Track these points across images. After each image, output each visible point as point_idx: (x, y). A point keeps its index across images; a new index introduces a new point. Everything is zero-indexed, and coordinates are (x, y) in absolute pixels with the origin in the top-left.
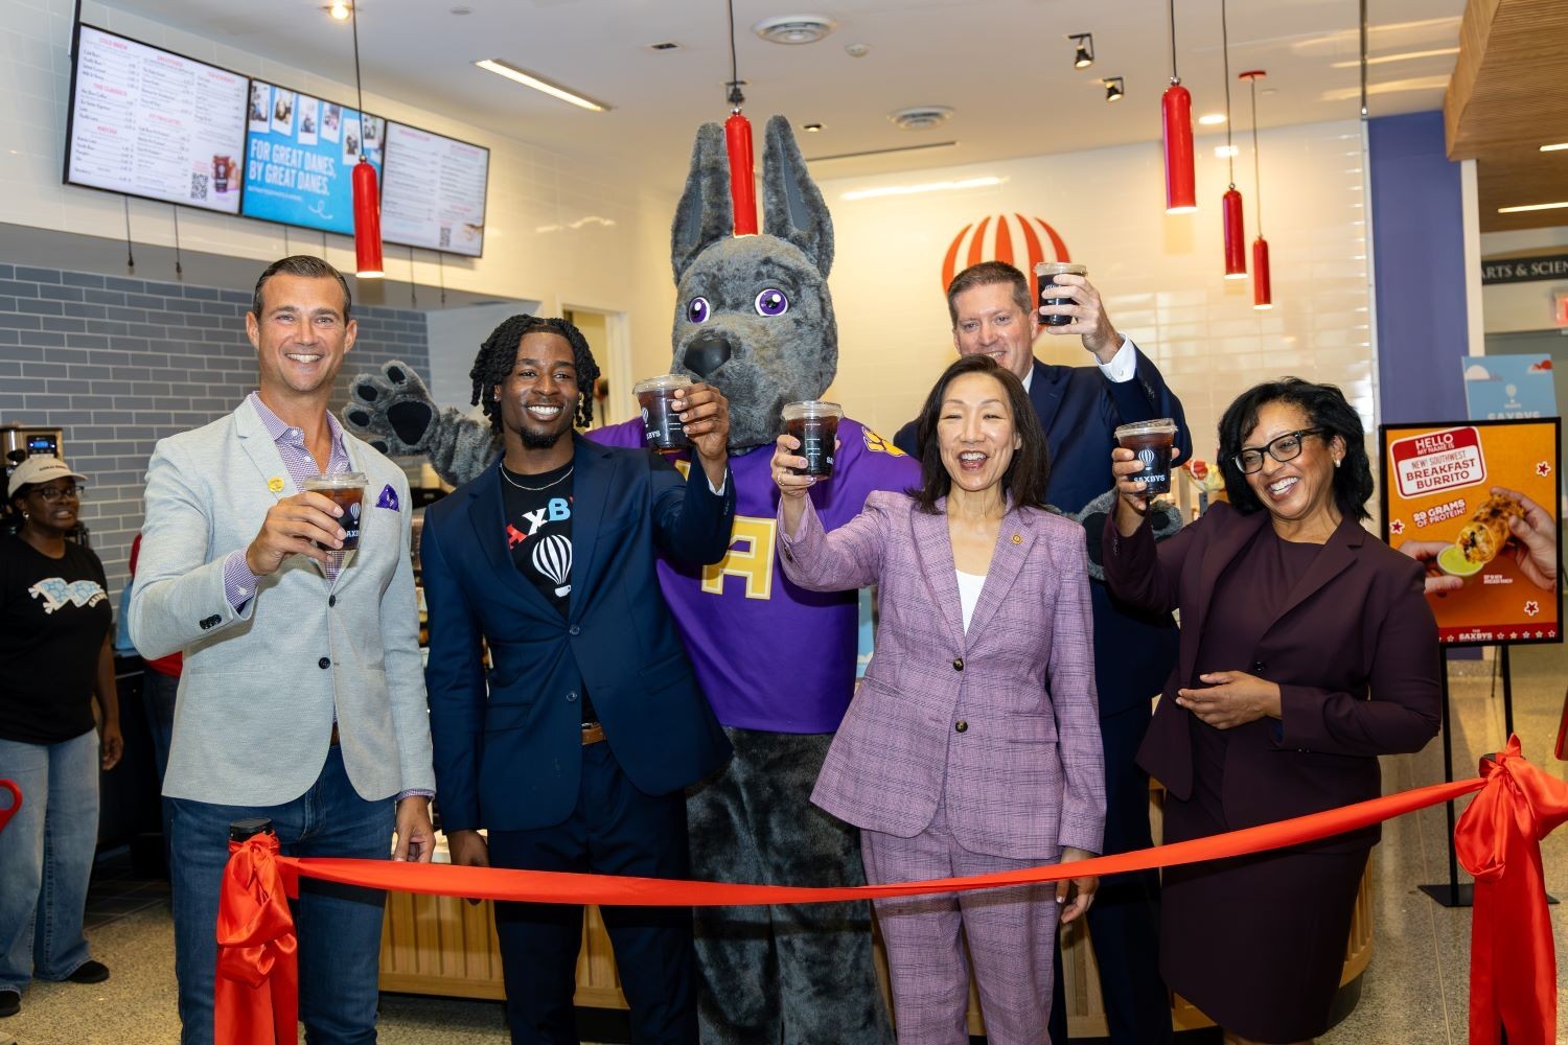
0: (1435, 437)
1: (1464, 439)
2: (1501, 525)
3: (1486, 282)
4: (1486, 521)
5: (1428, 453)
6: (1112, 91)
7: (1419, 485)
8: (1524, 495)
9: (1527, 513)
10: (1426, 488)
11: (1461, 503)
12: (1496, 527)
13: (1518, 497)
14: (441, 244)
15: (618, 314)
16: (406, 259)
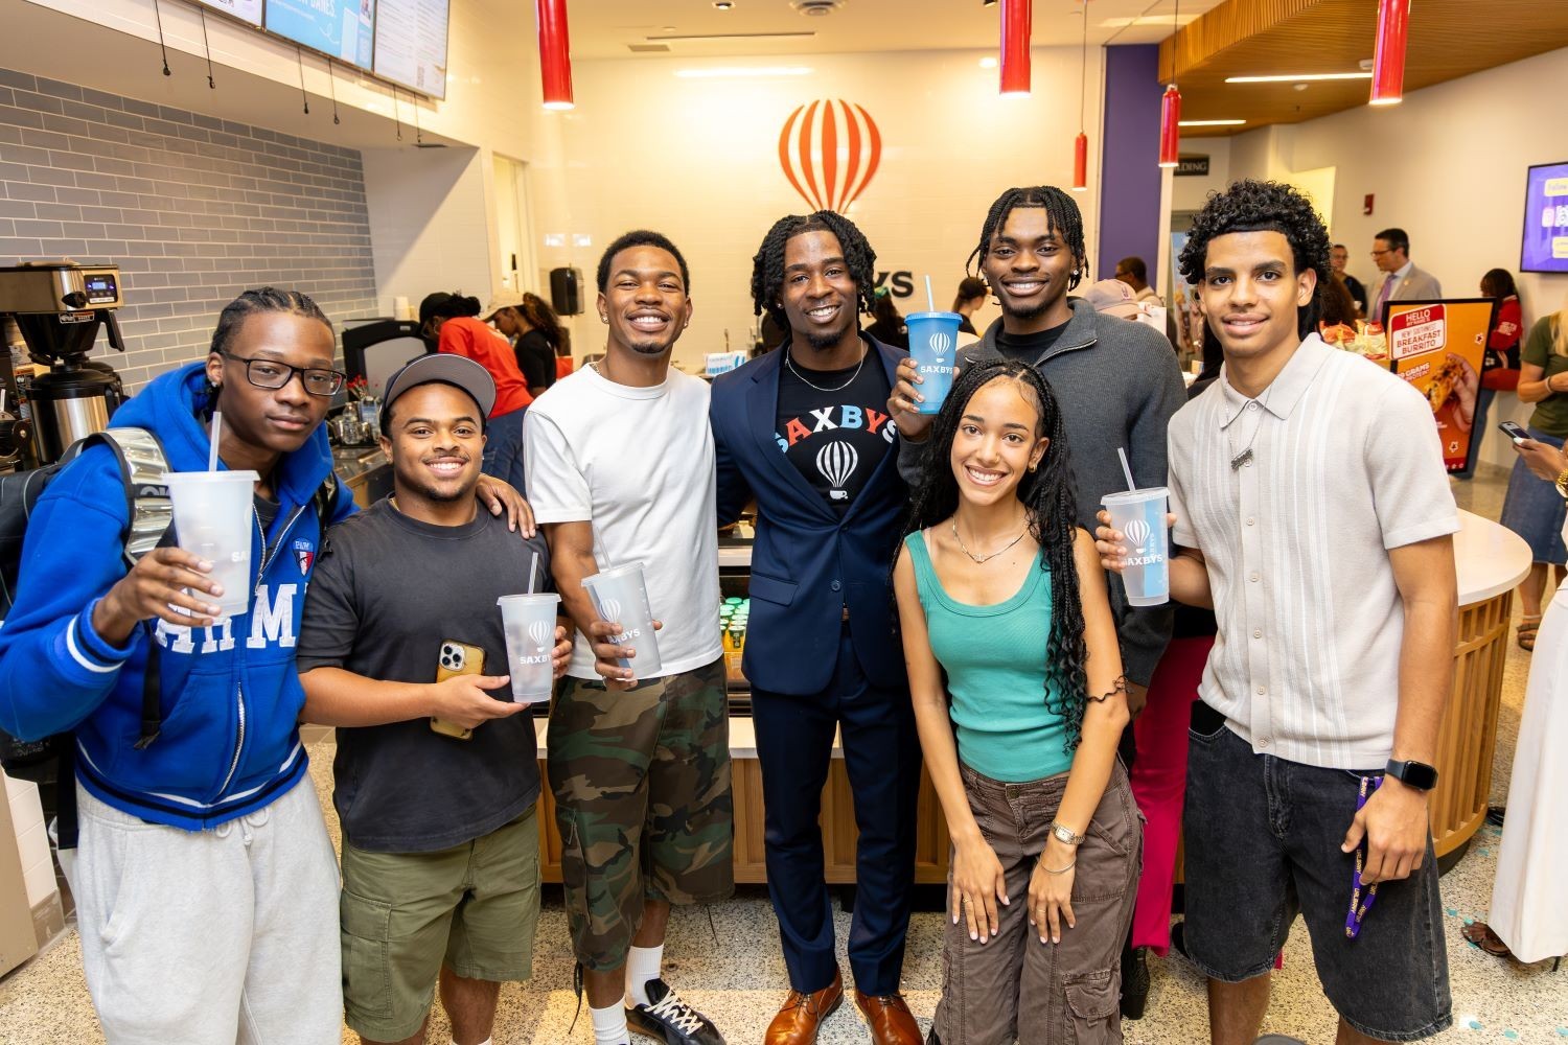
0: (1419, 311)
1: (1437, 315)
2: (1448, 383)
4: (1440, 380)
5: (1413, 325)
7: (1404, 350)
8: (1465, 360)
9: (1464, 373)
10: (1408, 354)
11: (1427, 366)
12: (1445, 385)
13: (1461, 361)
14: (418, 84)
15: (523, 164)
16: (390, 96)
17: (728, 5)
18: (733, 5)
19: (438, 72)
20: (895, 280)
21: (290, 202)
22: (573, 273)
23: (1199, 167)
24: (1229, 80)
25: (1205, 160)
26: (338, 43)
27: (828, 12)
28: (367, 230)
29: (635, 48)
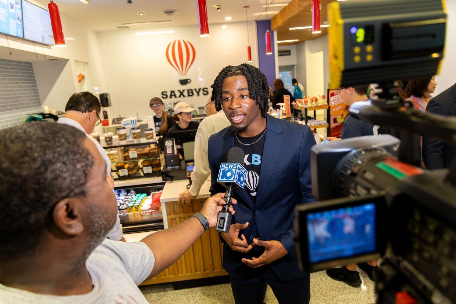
3: (279, 56)
4: (345, 110)
5: (336, 95)
6: (218, 9)
7: (334, 102)
10: (336, 103)
14: (42, 41)
15: (87, 63)
16: (32, 45)
17: (143, 13)
18: (144, 13)
19: (50, 37)
20: (203, 90)
21: (6, 79)
22: (106, 95)
23: (288, 53)
24: (291, 29)
25: (289, 51)
26: (8, 30)
27: (173, 14)
28: (36, 86)
29: (119, 27)
